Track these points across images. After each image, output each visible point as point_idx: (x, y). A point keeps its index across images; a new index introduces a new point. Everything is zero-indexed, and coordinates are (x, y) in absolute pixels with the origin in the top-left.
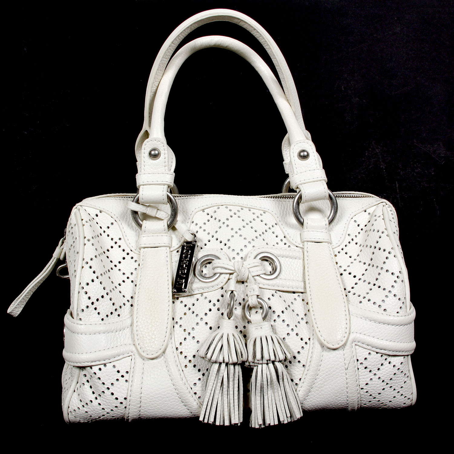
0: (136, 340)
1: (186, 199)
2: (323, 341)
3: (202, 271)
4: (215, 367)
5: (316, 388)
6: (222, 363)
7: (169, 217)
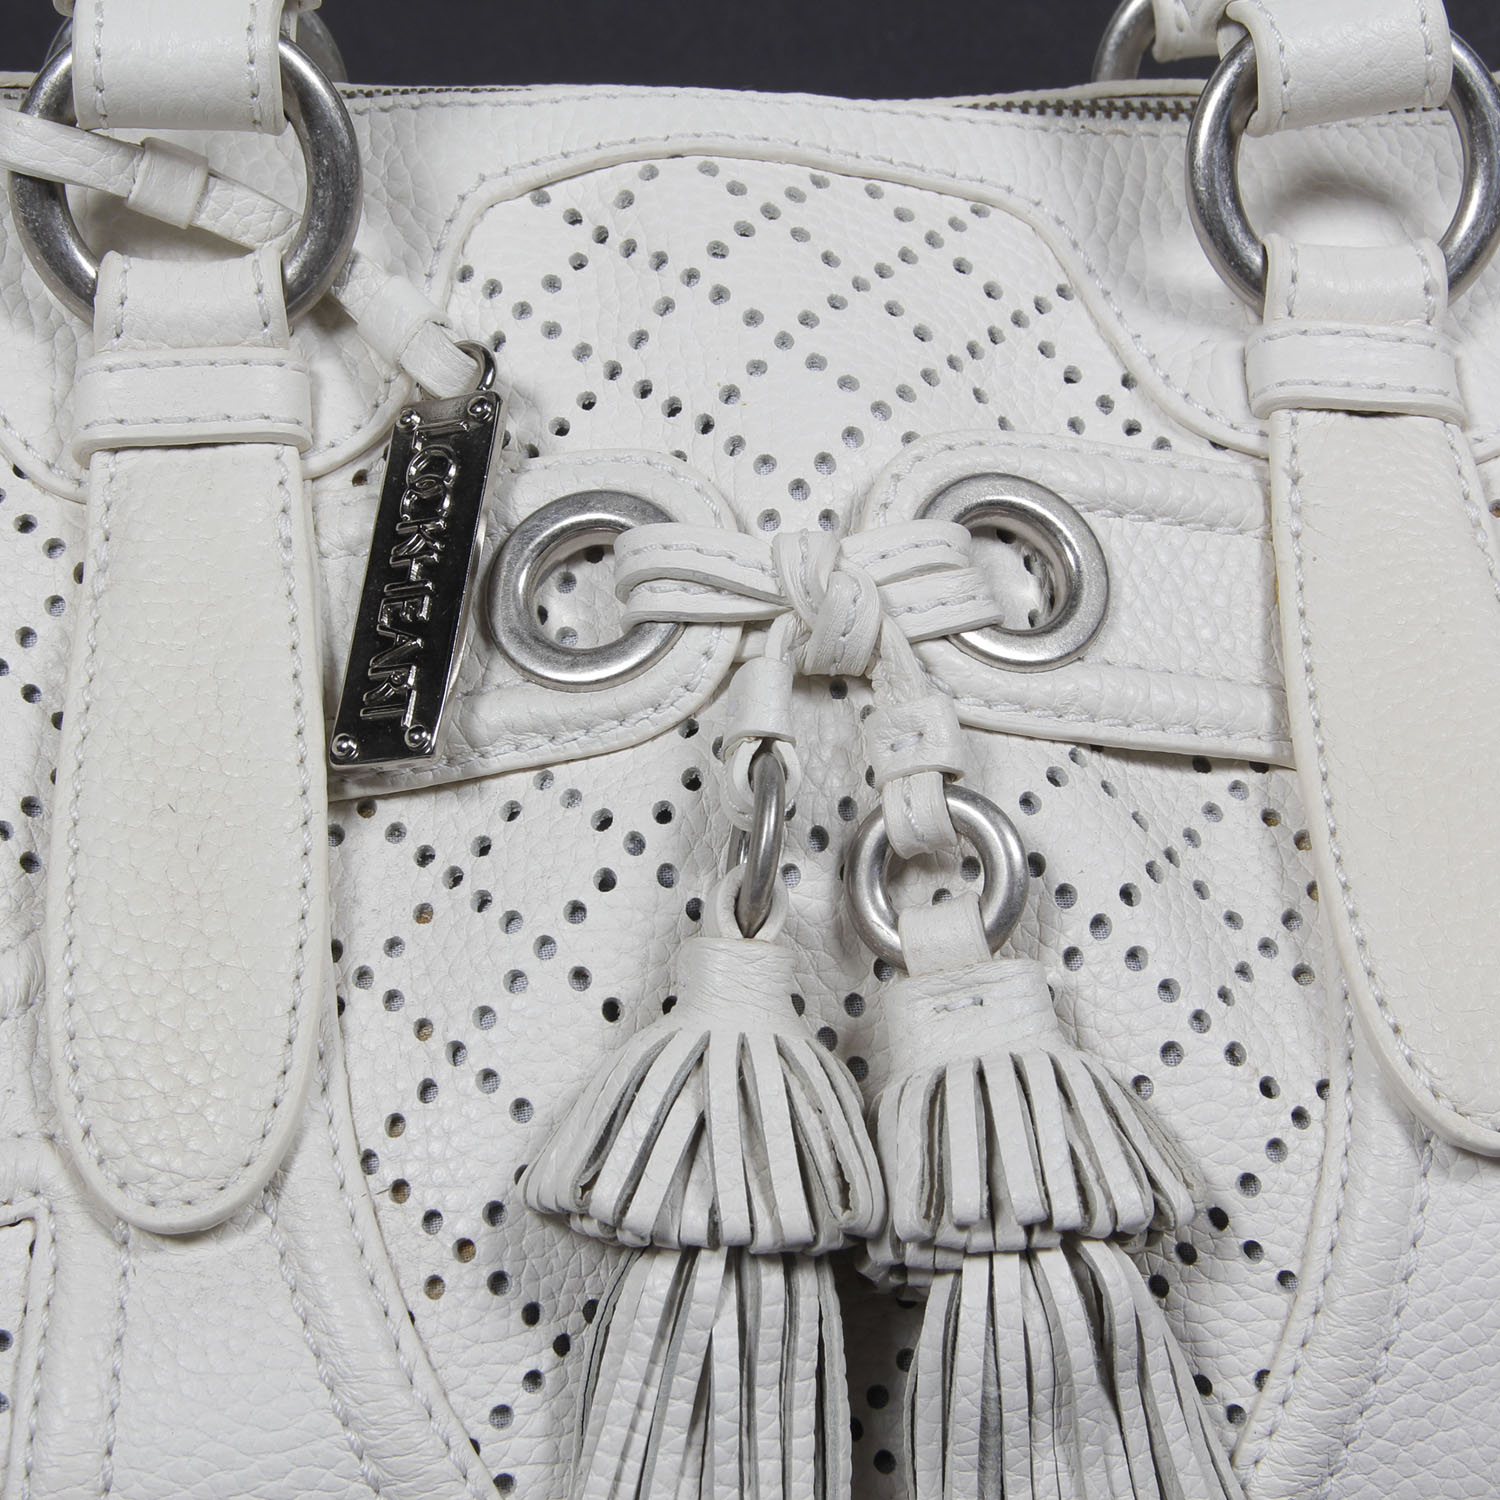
0: (68, 1103)
1: (414, 108)
2: (1425, 1098)
3: (543, 614)
4: (649, 1283)
5: (1380, 1441)
6: (704, 1254)
7: (296, 227)
